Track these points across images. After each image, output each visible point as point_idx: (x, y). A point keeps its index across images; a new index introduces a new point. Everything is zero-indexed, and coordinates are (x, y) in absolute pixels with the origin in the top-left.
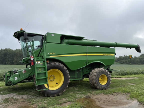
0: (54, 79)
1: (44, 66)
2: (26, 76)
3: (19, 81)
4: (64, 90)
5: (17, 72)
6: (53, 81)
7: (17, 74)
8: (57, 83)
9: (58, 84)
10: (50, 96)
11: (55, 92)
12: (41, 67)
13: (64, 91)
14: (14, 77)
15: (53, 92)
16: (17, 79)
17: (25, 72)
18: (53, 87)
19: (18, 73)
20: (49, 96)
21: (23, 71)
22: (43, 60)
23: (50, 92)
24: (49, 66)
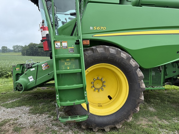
0: (103, 88)
1: (78, 55)
2: (49, 74)
3: (37, 84)
4: (128, 119)
5: (32, 67)
6: (100, 90)
7: (32, 70)
8: (110, 98)
9: (112, 100)
10: (94, 130)
11: (105, 120)
12: (70, 58)
13: (128, 121)
14: (27, 75)
15: (101, 120)
16: (32, 80)
17: (46, 68)
18: (100, 106)
19: (34, 69)
20: (91, 129)
21: (42, 65)
22: (76, 38)
23: (93, 119)
24: (89, 56)
